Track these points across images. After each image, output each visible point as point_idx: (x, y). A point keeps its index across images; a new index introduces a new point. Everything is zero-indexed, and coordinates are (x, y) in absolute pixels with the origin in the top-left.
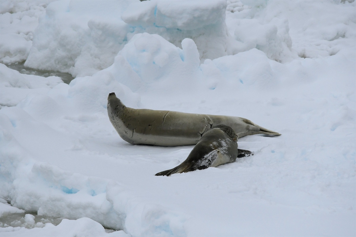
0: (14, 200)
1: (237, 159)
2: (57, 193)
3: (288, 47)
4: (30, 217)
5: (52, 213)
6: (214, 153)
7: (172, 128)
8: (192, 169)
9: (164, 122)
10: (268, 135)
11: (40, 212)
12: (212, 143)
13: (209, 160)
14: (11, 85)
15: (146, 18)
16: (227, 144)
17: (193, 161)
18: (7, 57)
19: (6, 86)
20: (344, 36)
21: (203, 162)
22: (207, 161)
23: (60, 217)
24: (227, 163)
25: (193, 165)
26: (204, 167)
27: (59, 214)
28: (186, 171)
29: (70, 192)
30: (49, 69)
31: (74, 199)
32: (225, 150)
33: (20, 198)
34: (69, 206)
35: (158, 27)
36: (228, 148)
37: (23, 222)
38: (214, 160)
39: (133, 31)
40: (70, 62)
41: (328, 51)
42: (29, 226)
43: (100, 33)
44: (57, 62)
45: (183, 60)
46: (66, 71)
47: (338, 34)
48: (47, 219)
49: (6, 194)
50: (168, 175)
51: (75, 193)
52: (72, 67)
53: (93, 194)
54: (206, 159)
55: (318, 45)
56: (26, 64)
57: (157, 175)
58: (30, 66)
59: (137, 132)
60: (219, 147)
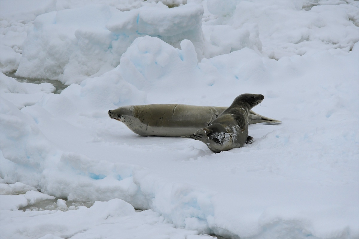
0: (43, 188)
2: (86, 180)
3: (259, 50)
4: (61, 202)
5: (81, 198)
7: (181, 120)
9: (174, 114)
10: (270, 123)
11: (70, 198)
14: (10, 91)
16: (237, 130)
20: (308, 39)
27: (88, 199)
29: (97, 178)
30: (40, 77)
33: (51, 186)
34: (97, 190)
39: (117, 39)
40: (58, 70)
43: (87, 41)
44: (46, 71)
45: (182, 59)
46: (55, 78)
47: (302, 37)
49: (35, 183)
51: (102, 178)
53: (119, 178)
55: (286, 48)
60: (231, 132)
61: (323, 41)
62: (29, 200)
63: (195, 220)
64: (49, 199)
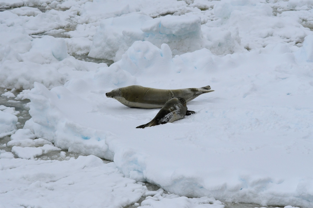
0: (56, 142)
1: (186, 116)
2: (79, 139)
3: (238, 43)
4: (63, 153)
5: (76, 150)
6: (171, 114)
8: (158, 124)
9: (145, 96)
11: (70, 150)
12: (170, 108)
13: (168, 118)
14: (77, 69)
15: (155, 29)
16: (179, 107)
17: (158, 119)
18: (79, 51)
19: (73, 70)
20: (272, 35)
21: (164, 120)
22: (166, 119)
23: (81, 153)
24: (179, 119)
25: (158, 121)
26: (165, 123)
27: (80, 151)
28: (153, 125)
29: (86, 138)
30: (102, 58)
31: (88, 143)
32: (178, 111)
33: (59, 142)
34: (85, 147)
35: (162, 34)
36: (180, 110)
37: (59, 156)
38: (171, 118)
39: (148, 36)
40: (113, 54)
41: (262, 45)
42: (62, 159)
43: (129, 38)
44: (106, 54)
45: (162, 56)
46: (111, 59)
47: (268, 34)
48: (73, 154)
49: (52, 139)
50: (143, 128)
51: (89, 139)
52: (114, 57)
53: (99, 140)
54: (166, 118)
55: (256, 41)
56: (89, 55)
57: (137, 128)
58: (91, 56)
59: (131, 101)
60: (174, 110)
61: (281, 37)
62: (43, 151)
63: (136, 172)
64: (57, 150)
